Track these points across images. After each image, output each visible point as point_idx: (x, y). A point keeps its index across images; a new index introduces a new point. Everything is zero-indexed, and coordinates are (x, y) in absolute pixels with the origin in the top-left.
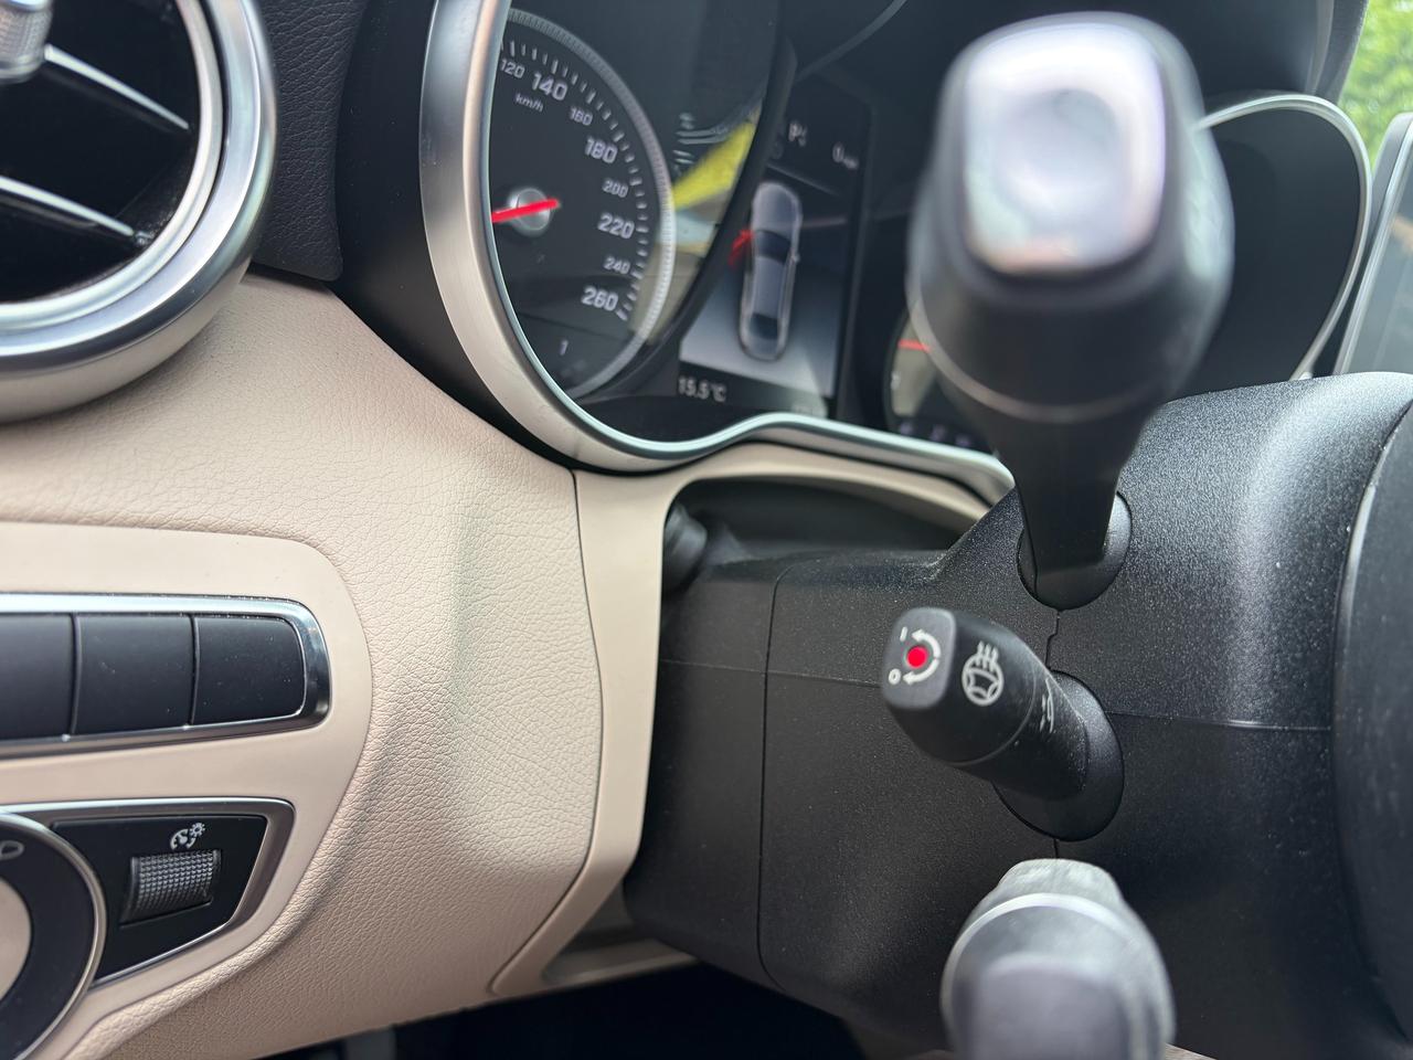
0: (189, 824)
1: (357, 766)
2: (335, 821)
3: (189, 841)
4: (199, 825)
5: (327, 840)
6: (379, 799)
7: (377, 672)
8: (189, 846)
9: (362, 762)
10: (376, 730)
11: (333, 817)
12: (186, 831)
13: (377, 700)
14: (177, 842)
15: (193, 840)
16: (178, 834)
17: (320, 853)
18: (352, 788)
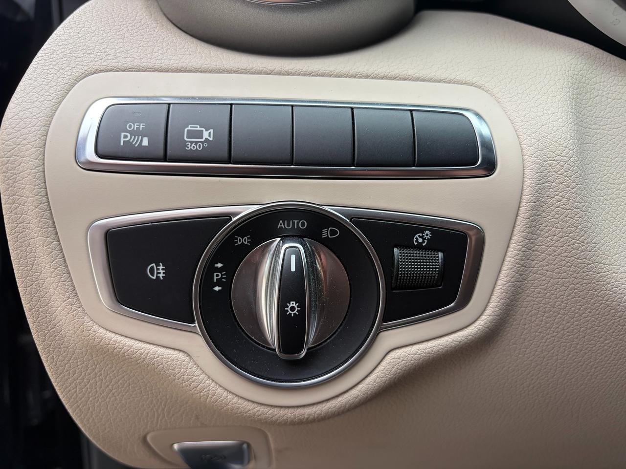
0: (422, 231)
1: (519, 207)
2: (511, 246)
3: (424, 242)
4: (427, 232)
5: (508, 259)
6: (539, 235)
7: (524, 146)
8: (424, 245)
9: (523, 204)
10: (528, 182)
11: (509, 244)
12: (421, 234)
13: (527, 164)
14: (417, 241)
15: (426, 241)
16: (417, 236)
17: (505, 268)
18: (518, 222)
